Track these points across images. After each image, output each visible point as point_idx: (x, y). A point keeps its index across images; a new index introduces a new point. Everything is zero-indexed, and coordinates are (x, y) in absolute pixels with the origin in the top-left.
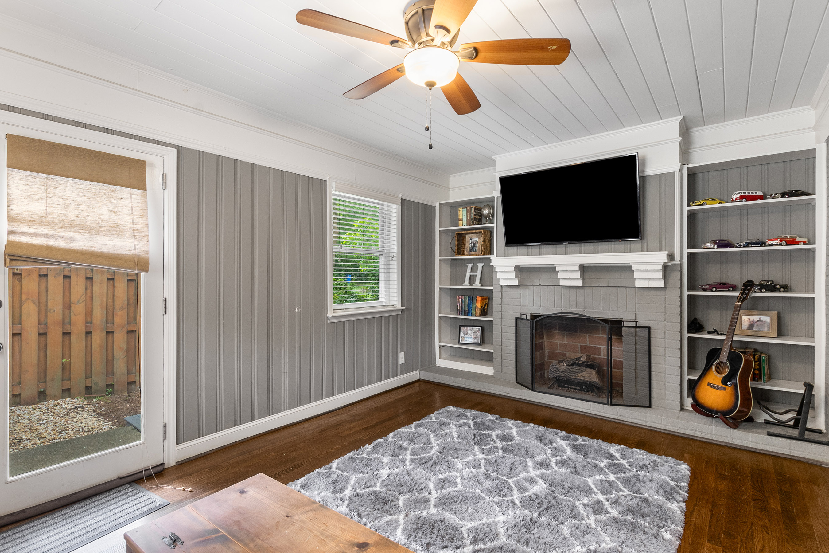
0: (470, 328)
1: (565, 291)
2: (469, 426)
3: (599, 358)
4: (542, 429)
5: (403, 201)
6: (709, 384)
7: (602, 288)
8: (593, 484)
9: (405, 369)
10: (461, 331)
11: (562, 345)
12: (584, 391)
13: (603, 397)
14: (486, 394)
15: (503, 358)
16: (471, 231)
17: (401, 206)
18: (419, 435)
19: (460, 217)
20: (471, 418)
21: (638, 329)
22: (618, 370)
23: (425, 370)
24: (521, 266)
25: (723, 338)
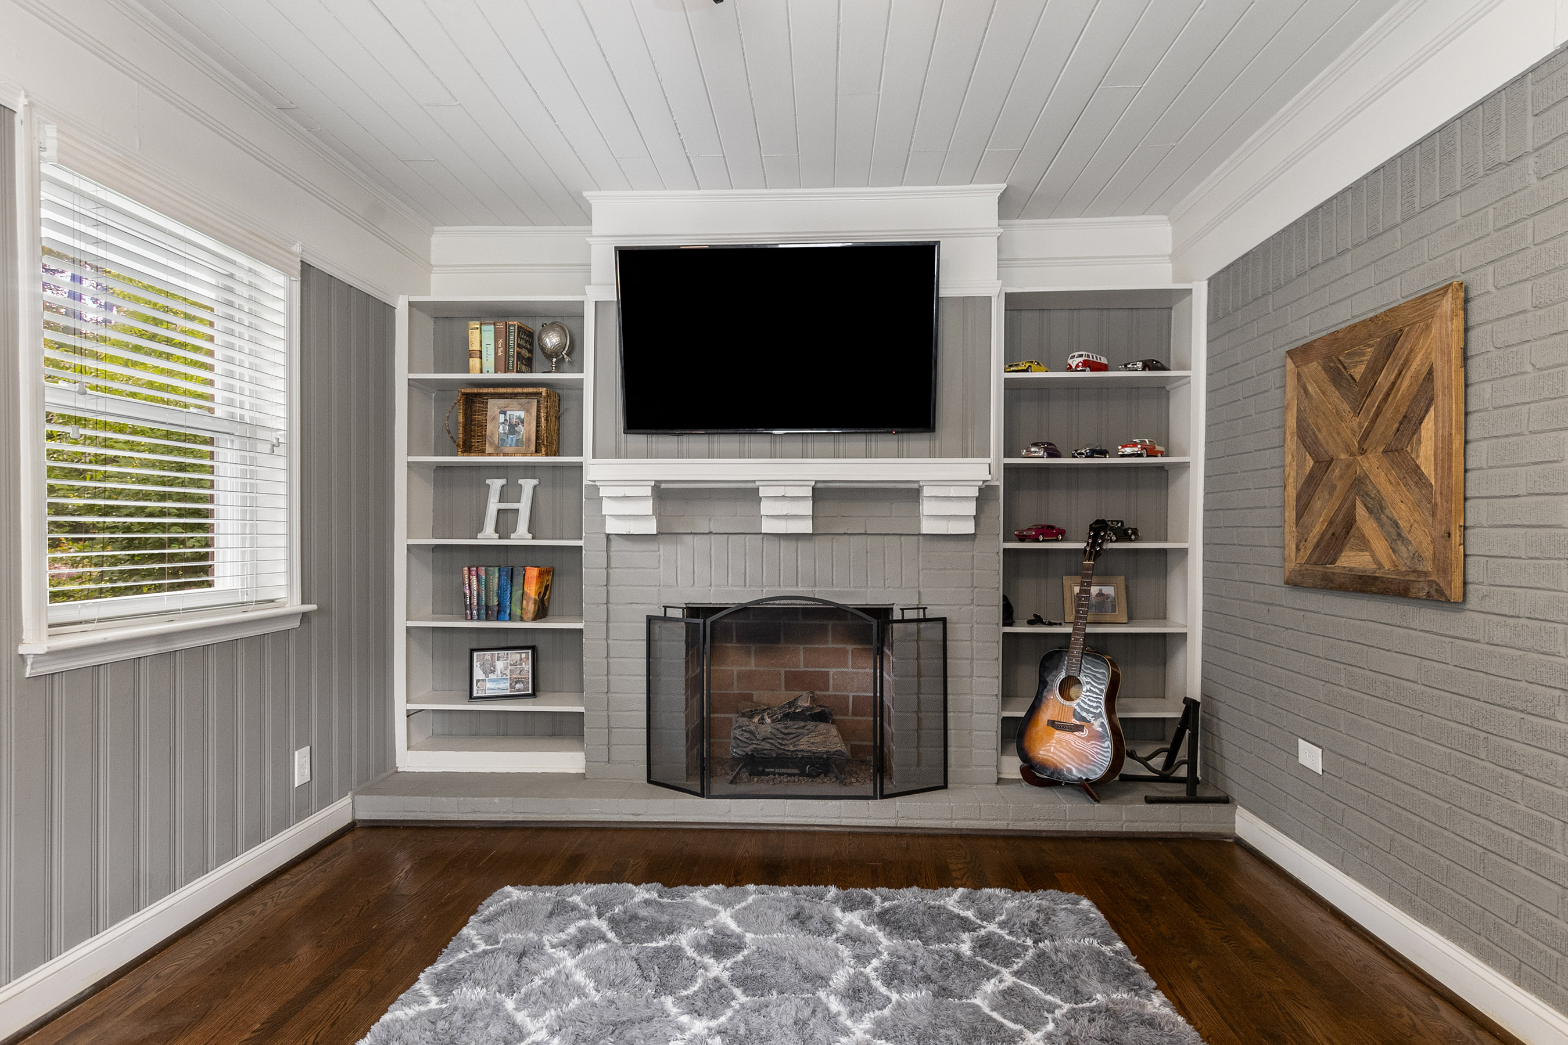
0: (502, 653)
1: (770, 546)
2: (603, 938)
3: (824, 696)
4: (786, 894)
5: (306, 268)
6: (1052, 724)
7: (852, 537)
8: (993, 1010)
9: (310, 799)
10: (476, 664)
11: (741, 676)
12: (809, 775)
13: (851, 783)
14: (576, 829)
15: (612, 724)
16: (509, 390)
17: (298, 284)
18: (470, 1017)
19: (475, 346)
20: (593, 909)
21: (922, 625)
22: (861, 718)
23: (370, 791)
24: (663, 486)
25: (1069, 630)
